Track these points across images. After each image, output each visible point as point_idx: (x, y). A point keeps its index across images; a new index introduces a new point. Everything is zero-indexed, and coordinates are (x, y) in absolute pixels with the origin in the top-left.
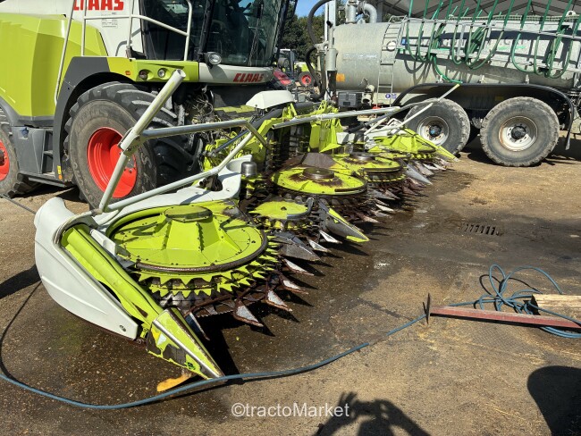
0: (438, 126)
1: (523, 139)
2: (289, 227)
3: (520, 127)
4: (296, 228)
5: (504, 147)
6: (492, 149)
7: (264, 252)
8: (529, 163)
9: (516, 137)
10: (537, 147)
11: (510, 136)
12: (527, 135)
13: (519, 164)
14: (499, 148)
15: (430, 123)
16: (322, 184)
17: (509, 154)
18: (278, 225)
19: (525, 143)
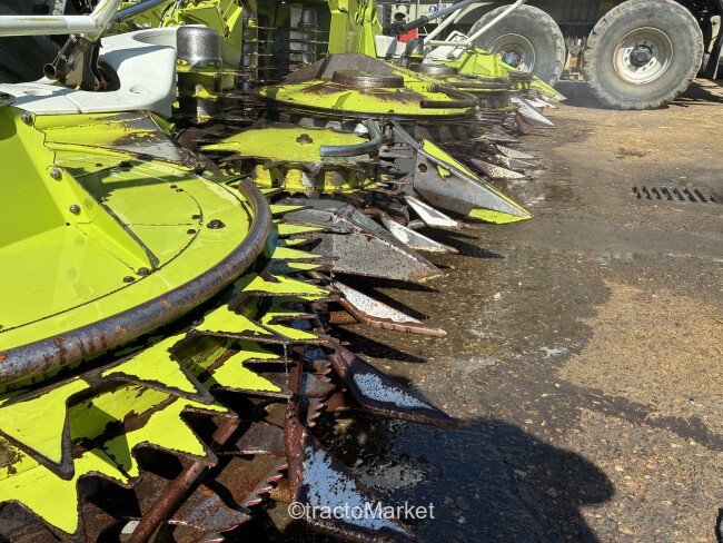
0: (516, 53)
1: (647, 66)
2: (329, 188)
3: (644, 46)
4: (346, 188)
5: (620, 79)
6: (603, 83)
7: (262, 264)
8: (659, 103)
9: (637, 62)
10: (672, 76)
11: (628, 62)
12: (654, 59)
13: (644, 105)
14: (613, 81)
15: (503, 48)
16: (383, 96)
17: (629, 89)
18: (295, 182)
19: (652, 71)
